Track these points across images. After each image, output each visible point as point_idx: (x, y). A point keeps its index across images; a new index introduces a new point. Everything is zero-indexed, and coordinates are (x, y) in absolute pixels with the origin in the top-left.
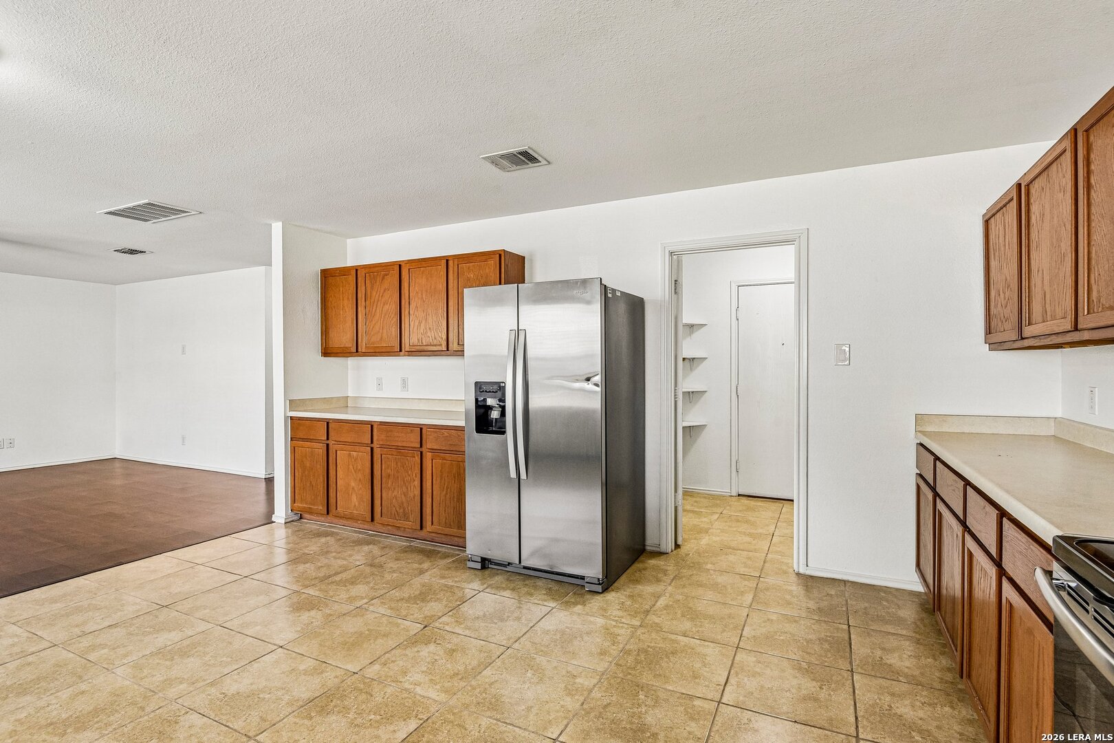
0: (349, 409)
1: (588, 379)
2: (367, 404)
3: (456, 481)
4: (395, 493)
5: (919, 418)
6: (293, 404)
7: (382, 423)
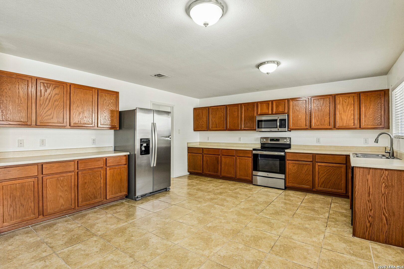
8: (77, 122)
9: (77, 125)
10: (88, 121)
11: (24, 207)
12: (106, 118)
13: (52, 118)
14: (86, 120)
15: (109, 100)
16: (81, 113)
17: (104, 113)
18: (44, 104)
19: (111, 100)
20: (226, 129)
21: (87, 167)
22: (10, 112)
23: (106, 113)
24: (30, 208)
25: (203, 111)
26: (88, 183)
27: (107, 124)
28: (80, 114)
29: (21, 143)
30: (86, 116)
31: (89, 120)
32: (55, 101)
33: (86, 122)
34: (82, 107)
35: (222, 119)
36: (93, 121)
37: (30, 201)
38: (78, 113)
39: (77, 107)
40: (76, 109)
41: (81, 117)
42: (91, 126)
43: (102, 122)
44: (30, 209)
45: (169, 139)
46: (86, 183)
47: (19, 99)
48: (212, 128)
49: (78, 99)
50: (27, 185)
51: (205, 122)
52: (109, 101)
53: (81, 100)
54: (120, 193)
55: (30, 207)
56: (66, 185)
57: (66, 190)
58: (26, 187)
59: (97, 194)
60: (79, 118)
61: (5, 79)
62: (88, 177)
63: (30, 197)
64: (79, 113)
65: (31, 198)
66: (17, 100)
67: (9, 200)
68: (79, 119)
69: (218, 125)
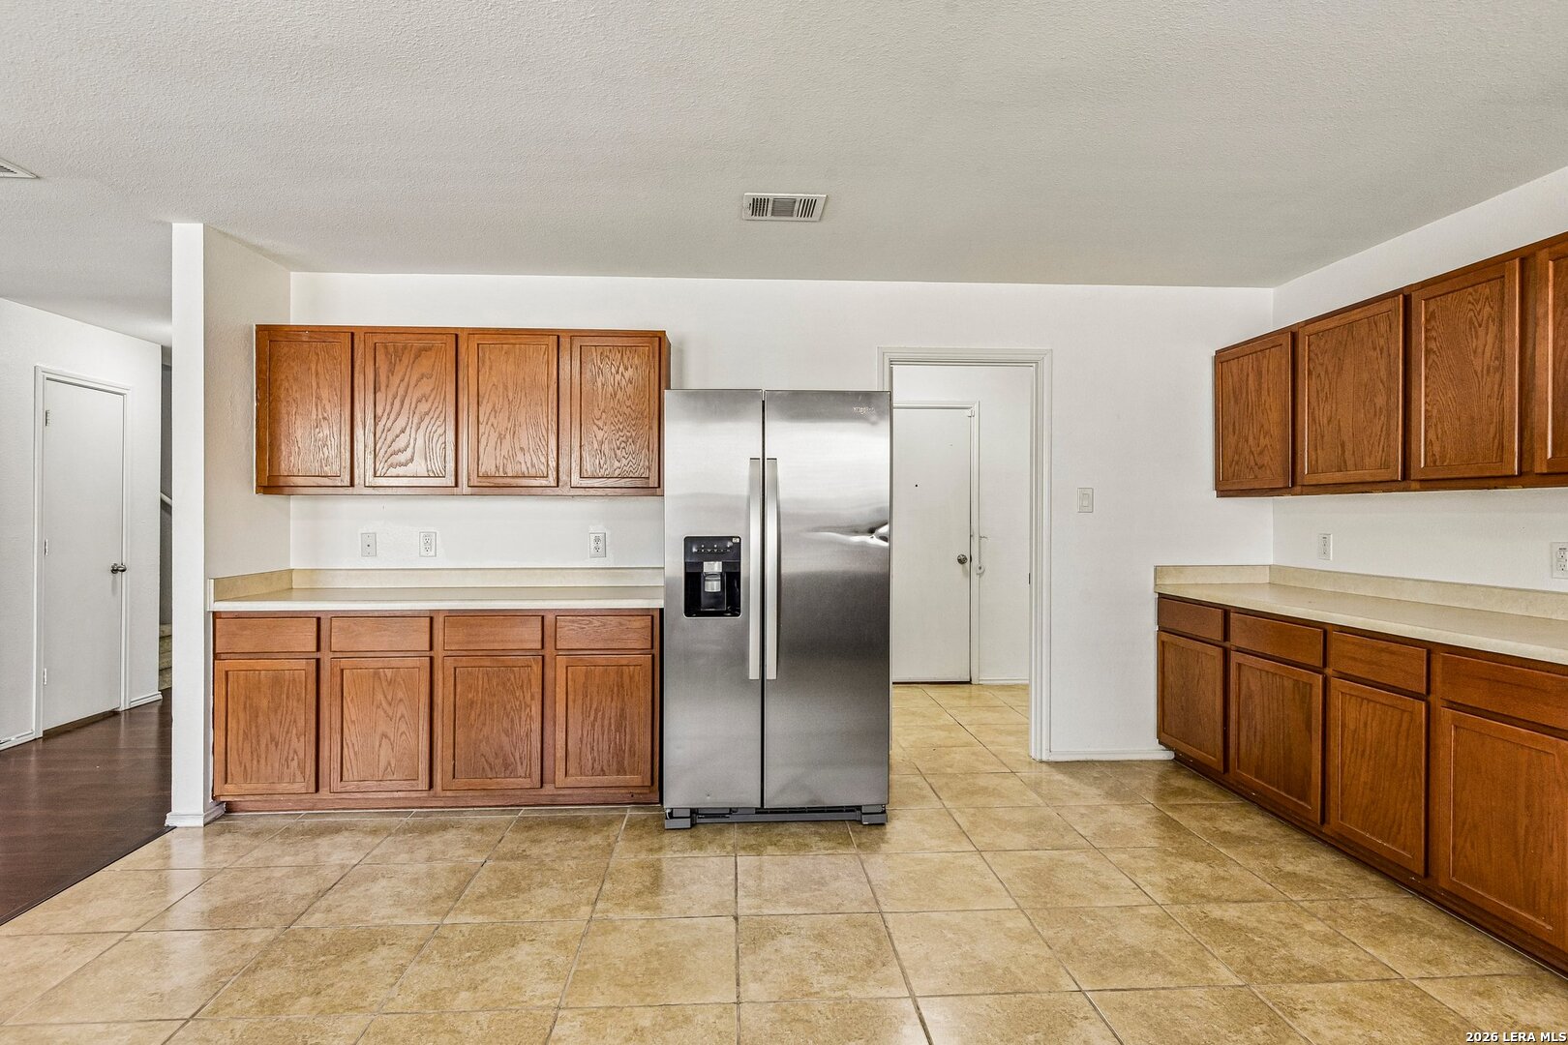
0: (294, 593)
1: (872, 531)
2: (340, 583)
3: (615, 698)
4: (486, 731)
5: (1159, 571)
6: (223, 587)
7: (452, 614)
8: (492, 471)
9: (491, 480)
10: (533, 466)
11: (279, 747)
12: (605, 447)
13: (412, 460)
14: (524, 463)
15: (617, 372)
16: (508, 435)
17: (595, 428)
18: (386, 415)
19: (626, 369)
20: (1407, 478)
21: (477, 642)
22: (297, 449)
23: (605, 428)
24: (296, 757)
25: (1265, 362)
26: (479, 705)
27: (607, 472)
28: (501, 437)
29: (369, 547)
30: (524, 445)
31: (535, 460)
32: (419, 401)
33: (524, 469)
34: (510, 413)
35: (1380, 401)
36: (550, 462)
37: (294, 732)
38: (494, 436)
39: (493, 413)
40: (490, 423)
41: (504, 452)
42: (544, 482)
43: (588, 467)
44: (293, 759)
45: (873, 541)
46: (472, 703)
47: (319, 407)
48: (1313, 471)
49: (494, 385)
50: (287, 677)
51: (1276, 431)
52: (618, 377)
53: (506, 388)
54: (618, 773)
55: (295, 752)
56: (401, 700)
57: (403, 716)
58: (287, 683)
59: (517, 757)
60: (498, 455)
61: (286, 350)
62: (481, 682)
63: (295, 719)
64: (500, 434)
65: (299, 724)
66: (314, 409)
67: (241, 715)
68: (498, 458)
69: (1349, 447)
